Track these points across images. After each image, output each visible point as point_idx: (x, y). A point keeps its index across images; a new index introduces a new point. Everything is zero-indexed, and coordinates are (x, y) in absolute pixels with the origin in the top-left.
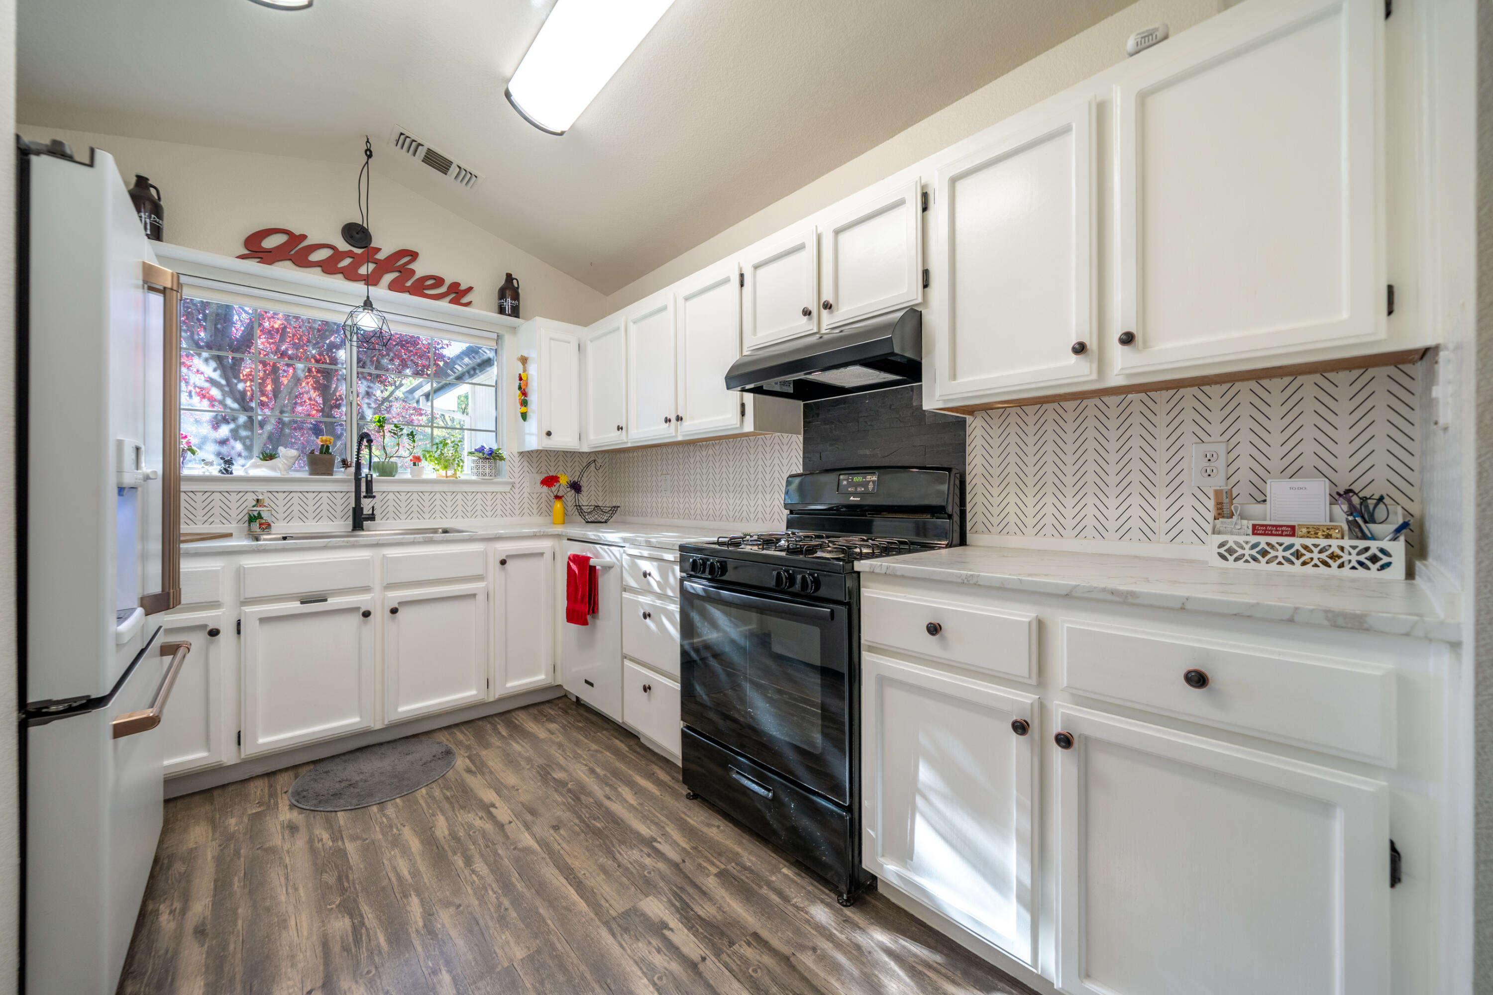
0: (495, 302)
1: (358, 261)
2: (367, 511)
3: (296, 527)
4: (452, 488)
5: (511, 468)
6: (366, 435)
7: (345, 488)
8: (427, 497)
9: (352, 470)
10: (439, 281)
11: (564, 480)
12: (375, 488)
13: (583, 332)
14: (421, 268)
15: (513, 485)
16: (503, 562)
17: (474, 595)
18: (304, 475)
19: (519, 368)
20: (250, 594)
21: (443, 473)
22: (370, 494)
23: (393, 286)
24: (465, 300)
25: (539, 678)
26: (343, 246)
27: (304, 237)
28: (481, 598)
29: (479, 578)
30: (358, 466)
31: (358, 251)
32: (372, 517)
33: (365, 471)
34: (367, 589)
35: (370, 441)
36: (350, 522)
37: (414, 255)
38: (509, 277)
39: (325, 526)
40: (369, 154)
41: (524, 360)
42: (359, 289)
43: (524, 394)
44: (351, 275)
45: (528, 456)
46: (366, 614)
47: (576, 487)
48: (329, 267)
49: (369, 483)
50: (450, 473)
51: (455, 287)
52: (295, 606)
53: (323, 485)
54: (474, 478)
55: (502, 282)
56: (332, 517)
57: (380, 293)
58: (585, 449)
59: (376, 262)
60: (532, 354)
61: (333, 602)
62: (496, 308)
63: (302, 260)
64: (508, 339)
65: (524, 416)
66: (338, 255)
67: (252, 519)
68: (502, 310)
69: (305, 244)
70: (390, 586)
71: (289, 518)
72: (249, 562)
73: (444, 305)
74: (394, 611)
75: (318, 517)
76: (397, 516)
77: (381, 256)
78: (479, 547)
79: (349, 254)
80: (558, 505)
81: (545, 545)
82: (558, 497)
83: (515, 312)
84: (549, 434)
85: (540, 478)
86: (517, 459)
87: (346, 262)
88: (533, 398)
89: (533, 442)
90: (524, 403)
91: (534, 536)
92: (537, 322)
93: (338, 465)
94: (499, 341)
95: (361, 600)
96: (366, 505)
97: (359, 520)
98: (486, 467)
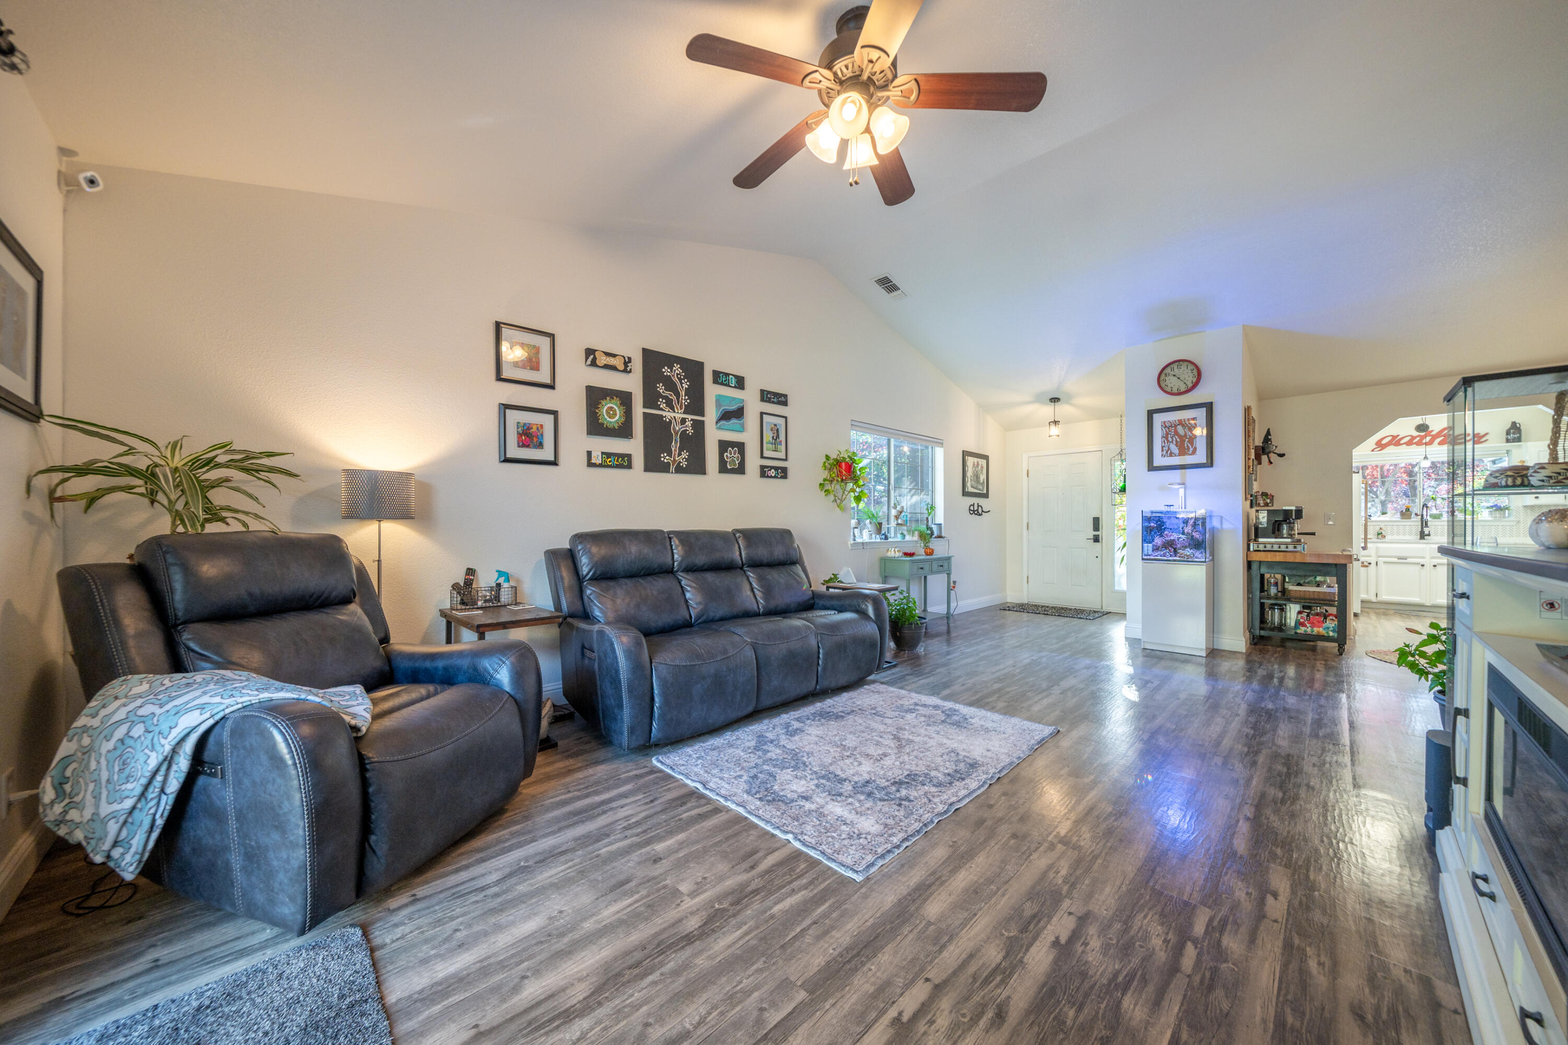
0: (1504, 436)
1: (1423, 438)
2: (1426, 532)
3: (1395, 537)
5: (1518, 514)
7: (1416, 524)
9: (1419, 517)
12: (1429, 524)
15: (1518, 522)
18: (1399, 519)
20: (1381, 554)
22: (1427, 526)
23: (1441, 443)
24: (1485, 440)
26: (1415, 433)
27: (1398, 435)
30: (1421, 515)
31: (1423, 434)
32: (1429, 535)
33: (1425, 518)
34: (1423, 558)
35: (1427, 507)
36: (1419, 536)
37: (1451, 428)
38: (1514, 424)
39: (1408, 537)
42: (1422, 449)
44: (1419, 444)
46: (1423, 565)
48: (1409, 443)
49: (1427, 522)
51: (1479, 435)
52: (1396, 560)
53: (1407, 523)
54: (1490, 519)
55: (1509, 426)
56: (1410, 534)
59: (1432, 435)
61: (1409, 560)
62: (1505, 440)
63: (1398, 444)
66: (1413, 438)
67: (1378, 534)
68: (1509, 440)
69: (1400, 438)
70: (1434, 558)
71: (1392, 534)
72: (1380, 545)
74: (1436, 565)
75: (1404, 534)
77: (1433, 433)
79: (1419, 436)
83: (1519, 440)
86: (1522, 509)
87: (1417, 439)
92: (1529, 444)
93: (1413, 515)
94: (1508, 452)
95: (1422, 561)
96: (1426, 531)
97: (1423, 536)
98: (1497, 514)
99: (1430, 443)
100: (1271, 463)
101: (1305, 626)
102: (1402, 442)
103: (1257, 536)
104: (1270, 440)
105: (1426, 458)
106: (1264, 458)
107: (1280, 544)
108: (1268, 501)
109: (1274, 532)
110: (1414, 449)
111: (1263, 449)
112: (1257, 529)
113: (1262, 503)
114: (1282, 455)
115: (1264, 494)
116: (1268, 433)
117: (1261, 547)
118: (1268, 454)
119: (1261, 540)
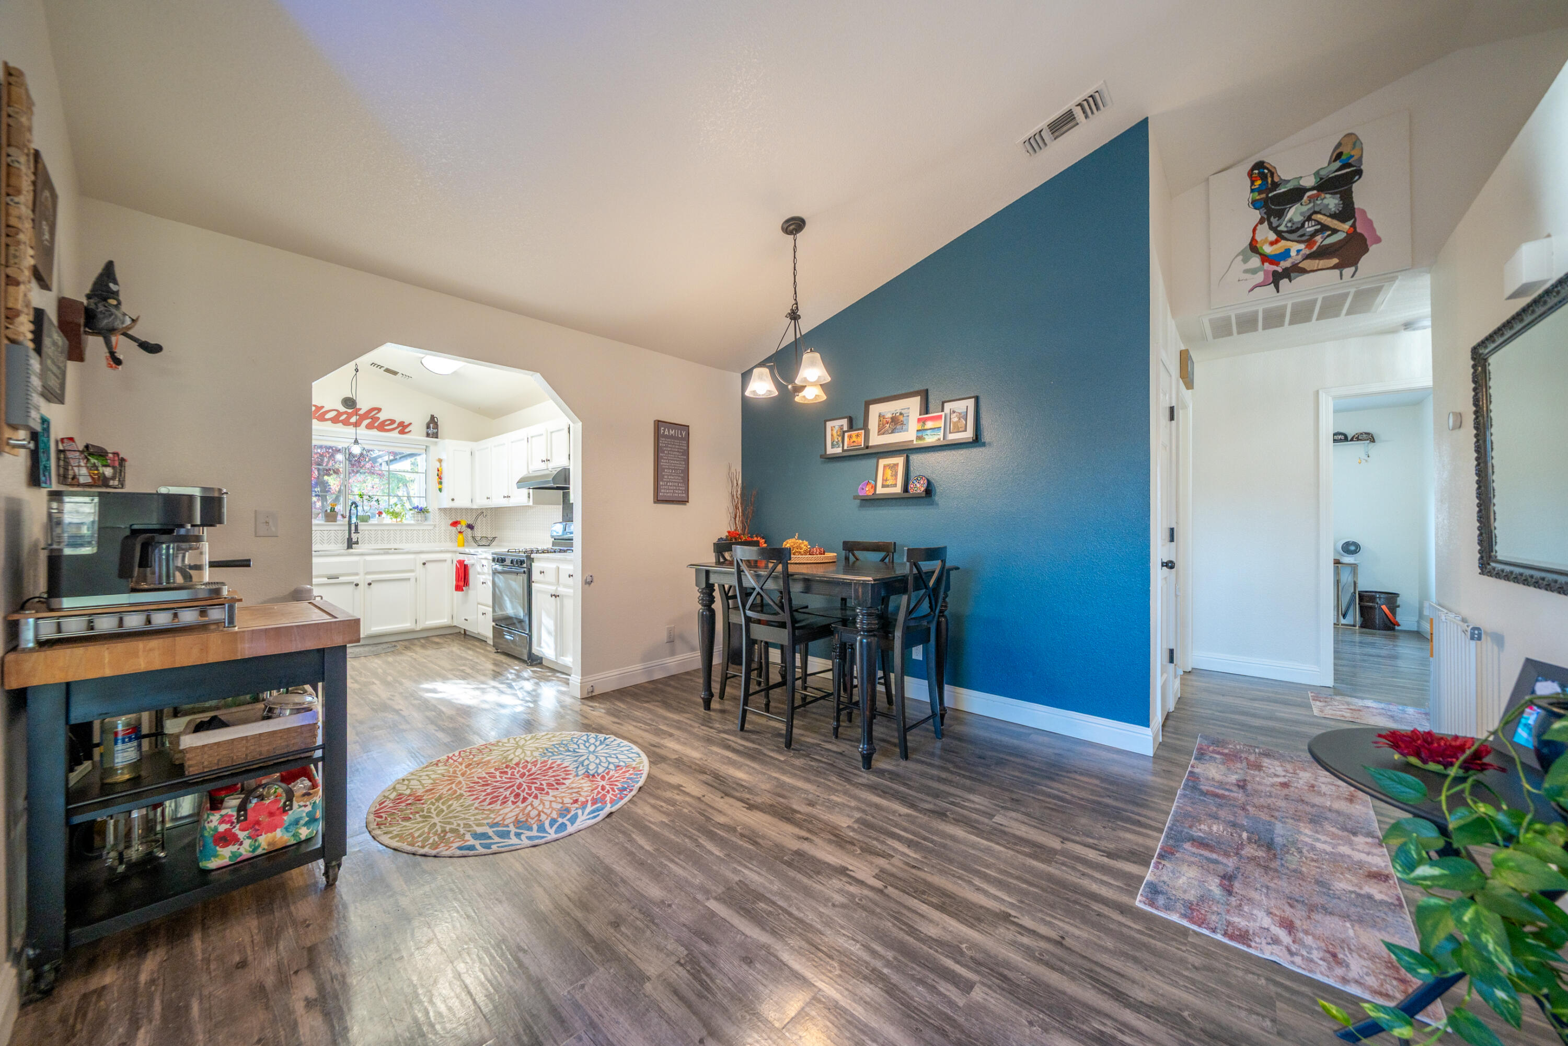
0: (424, 430)
1: (350, 416)
2: (354, 540)
4: (400, 528)
5: (434, 517)
6: (353, 503)
7: (342, 528)
8: (373, 532)
9: (347, 519)
10: (393, 422)
11: (464, 523)
12: (359, 528)
13: (473, 445)
14: (382, 416)
15: (435, 526)
16: (424, 564)
17: (409, 579)
18: (322, 522)
19: (438, 465)
21: (394, 520)
22: (357, 531)
23: (369, 427)
24: (407, 430)
25: (444, 621)
26: (342, 409)
27: (323, 407)
28: (413, 580)
29: (412, 571)
30: (350, 517)
31: (350, 411)
32: (357, 543)
33: (354, 520)
34: (357, 574)
35: (356, 506)
36: (346, 545)
37: (379, 410)
38: (433, 417)
39: (334, 547)
40: (357, 370)
41: (440, 461)
42: (350, 430)
43: (440, 478)
44: (346, 423)
45: (444, 511)
46: (357, 585)
47: (470, 527)
48: (335, 420)
49: (356, 527)
50: (399, 520)
51: (401, 424)
52: (325, 580)
53: (332, 527)
54: (412, 522)
55: (428, 419)
56: (336, 542)
57: (362, 431)
58: (475, 507)
59: (360, 415)
60: (443, 457)
61: (342, 579)
62: (425, 434)
63: (322, 418)
64: (432, 448)
65: (440, 490)
66: (340, 414)
68: (428, 435)
69: (324, 410)
70: (368, 573)
71: (322, 542)
73: (395, 434)
74: (370, 584)
75: (329, 542)
76: (370, 542)
77: (361, 412)
78: (412, 556)
79: (346, 413)
80: (460, 536)
81: (448, 556)
82: (460, 532)
83: (436, 436)
84: (453, 500)
85: (451, 522)
86: (437, 512)
87: (344, 417)
88: (444, 480)
89: (447, 504)
90: (440, 483)
91: (441, 552)
92: (447, 441)
93: (339, 517)
94: (427, 449)
95: (355, 579)
96: (354, 537)
97: (350, 544)
98: (419, 517)
99: (356, 425)
100: (118, 362)
101: (234, 840)
102: (327, 416)
103: (55, 589)
104: (115, 295)
105: (356, 442)
106: (94, 344)
107: (147, 611)
108: (108, 472)
109: (124, 572)
110: (339, 428)
111: (90, 317)
112: (55, 561)
113: (83, 474)
114: (152, 349)
115: (92, 452)
116: (108, 272)
117: (74, 627)
118: (107, 333)
119: (68, 603)
